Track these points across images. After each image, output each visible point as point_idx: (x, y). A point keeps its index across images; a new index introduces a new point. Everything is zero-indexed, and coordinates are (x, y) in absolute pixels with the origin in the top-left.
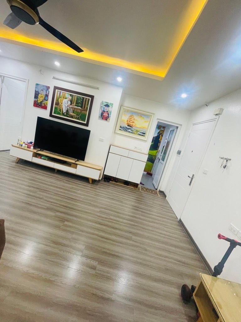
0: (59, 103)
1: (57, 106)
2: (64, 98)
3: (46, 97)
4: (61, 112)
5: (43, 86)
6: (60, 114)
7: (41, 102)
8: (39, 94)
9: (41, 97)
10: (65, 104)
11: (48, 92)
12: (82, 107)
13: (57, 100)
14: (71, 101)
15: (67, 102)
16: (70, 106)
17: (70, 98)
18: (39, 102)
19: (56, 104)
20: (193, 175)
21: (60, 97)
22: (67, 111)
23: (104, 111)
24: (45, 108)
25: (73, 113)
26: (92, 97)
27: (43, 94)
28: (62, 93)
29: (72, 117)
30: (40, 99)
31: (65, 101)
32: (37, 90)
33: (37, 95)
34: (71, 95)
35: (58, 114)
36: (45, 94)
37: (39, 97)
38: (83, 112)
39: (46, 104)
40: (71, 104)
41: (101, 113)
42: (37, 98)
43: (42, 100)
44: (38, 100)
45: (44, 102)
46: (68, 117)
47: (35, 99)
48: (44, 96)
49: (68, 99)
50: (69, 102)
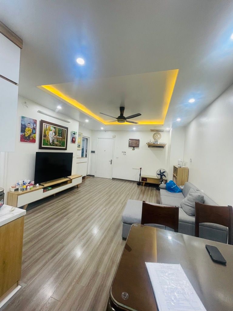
0: (46, 135)
1: (45, 138)
2: (49, 130)
3: (34, 130)
4: (48, 142)
5: (30, 119)
6: (48, 144)
7: (29, 136)
8: (26, 127)
9: (29, 131)
10: (51, 136)
11: (35, 125)
12: (62, 136)
13: (45, 133)
14: (55, 133)
15: (52, 133)
16: (55, 137)
17: (54, 130)
18: (26, 136)
19: (44, 137)
20: (111, 160)
21: (46, 130)
22: (53, 141)
23: (73, 137)
24: (34, 141)
25: (57, 142)
26: (67, 128)
27: (31, 127)
28: (48, 126)
29: (57, 145)
30: (27, 133)
31: (51, 132)
32: (23, 123)
33: (23, 128)
34: (54, 128)
35: (46, 145)
36: (32, 127)
37: (26, 131)
38: (63, 140)
39: (35, 137)
40: (55, 135)
41: (72, 139)
42: (24, 132)
43: (30, 134)
44: (25, 134)
45: (32, 136)
46: (54, 146)
47: (22, 134)
48: (31, 130)
49: (53, 131)
50: (54, 133)
